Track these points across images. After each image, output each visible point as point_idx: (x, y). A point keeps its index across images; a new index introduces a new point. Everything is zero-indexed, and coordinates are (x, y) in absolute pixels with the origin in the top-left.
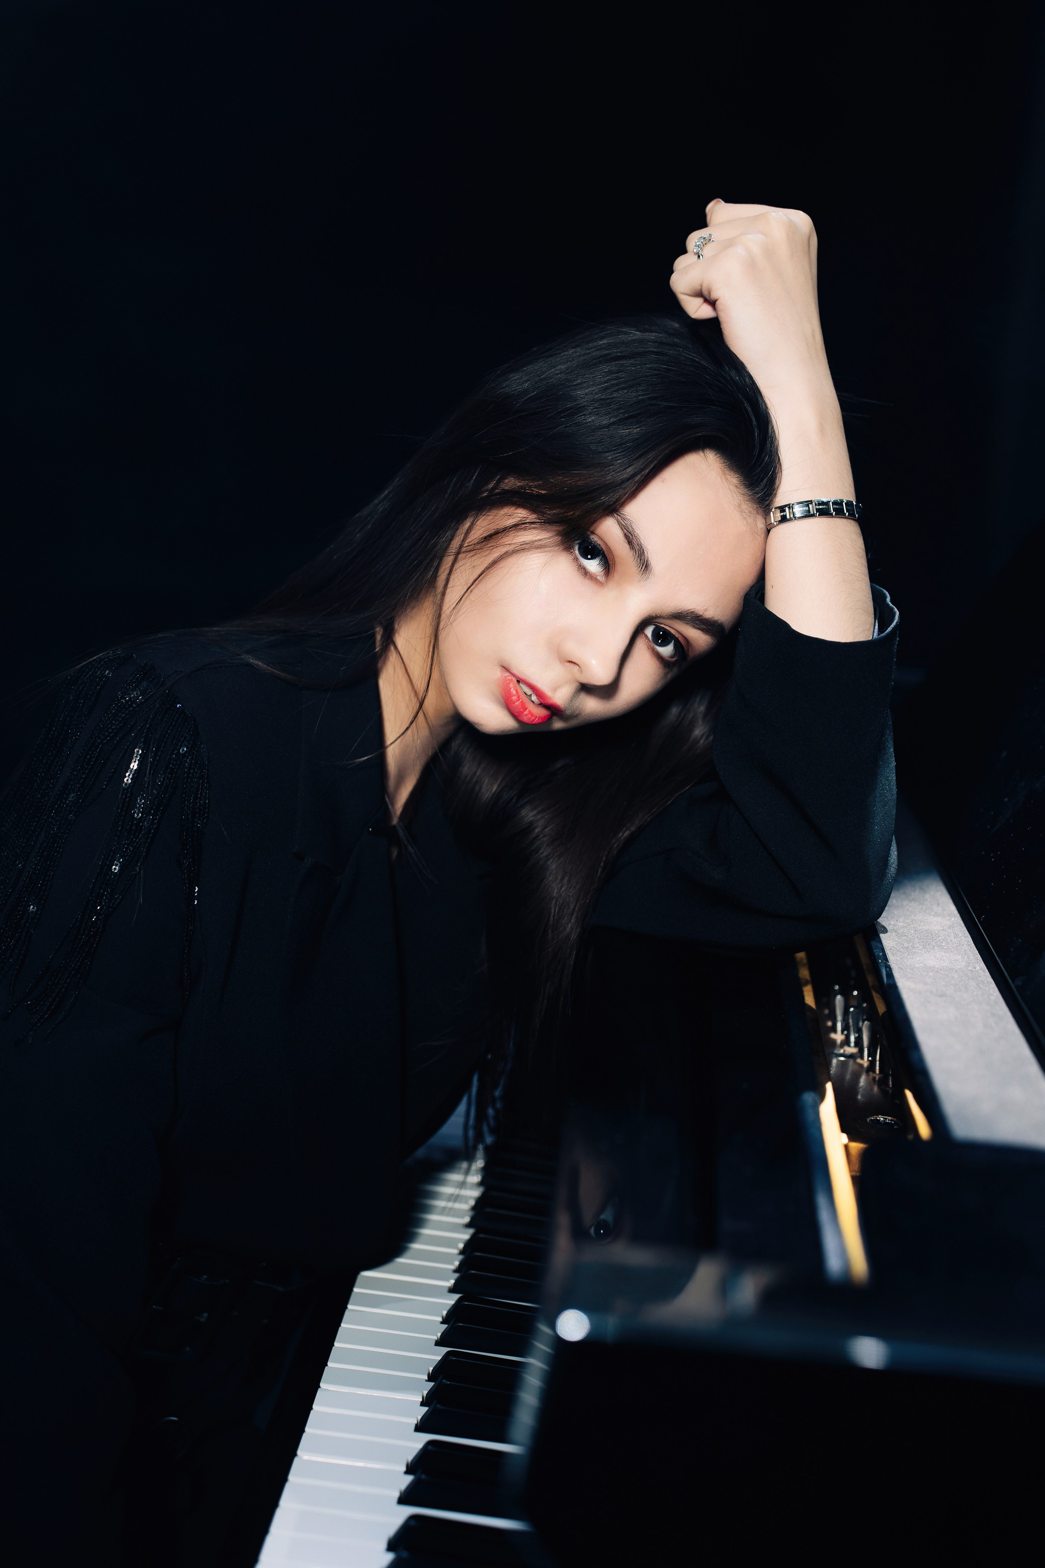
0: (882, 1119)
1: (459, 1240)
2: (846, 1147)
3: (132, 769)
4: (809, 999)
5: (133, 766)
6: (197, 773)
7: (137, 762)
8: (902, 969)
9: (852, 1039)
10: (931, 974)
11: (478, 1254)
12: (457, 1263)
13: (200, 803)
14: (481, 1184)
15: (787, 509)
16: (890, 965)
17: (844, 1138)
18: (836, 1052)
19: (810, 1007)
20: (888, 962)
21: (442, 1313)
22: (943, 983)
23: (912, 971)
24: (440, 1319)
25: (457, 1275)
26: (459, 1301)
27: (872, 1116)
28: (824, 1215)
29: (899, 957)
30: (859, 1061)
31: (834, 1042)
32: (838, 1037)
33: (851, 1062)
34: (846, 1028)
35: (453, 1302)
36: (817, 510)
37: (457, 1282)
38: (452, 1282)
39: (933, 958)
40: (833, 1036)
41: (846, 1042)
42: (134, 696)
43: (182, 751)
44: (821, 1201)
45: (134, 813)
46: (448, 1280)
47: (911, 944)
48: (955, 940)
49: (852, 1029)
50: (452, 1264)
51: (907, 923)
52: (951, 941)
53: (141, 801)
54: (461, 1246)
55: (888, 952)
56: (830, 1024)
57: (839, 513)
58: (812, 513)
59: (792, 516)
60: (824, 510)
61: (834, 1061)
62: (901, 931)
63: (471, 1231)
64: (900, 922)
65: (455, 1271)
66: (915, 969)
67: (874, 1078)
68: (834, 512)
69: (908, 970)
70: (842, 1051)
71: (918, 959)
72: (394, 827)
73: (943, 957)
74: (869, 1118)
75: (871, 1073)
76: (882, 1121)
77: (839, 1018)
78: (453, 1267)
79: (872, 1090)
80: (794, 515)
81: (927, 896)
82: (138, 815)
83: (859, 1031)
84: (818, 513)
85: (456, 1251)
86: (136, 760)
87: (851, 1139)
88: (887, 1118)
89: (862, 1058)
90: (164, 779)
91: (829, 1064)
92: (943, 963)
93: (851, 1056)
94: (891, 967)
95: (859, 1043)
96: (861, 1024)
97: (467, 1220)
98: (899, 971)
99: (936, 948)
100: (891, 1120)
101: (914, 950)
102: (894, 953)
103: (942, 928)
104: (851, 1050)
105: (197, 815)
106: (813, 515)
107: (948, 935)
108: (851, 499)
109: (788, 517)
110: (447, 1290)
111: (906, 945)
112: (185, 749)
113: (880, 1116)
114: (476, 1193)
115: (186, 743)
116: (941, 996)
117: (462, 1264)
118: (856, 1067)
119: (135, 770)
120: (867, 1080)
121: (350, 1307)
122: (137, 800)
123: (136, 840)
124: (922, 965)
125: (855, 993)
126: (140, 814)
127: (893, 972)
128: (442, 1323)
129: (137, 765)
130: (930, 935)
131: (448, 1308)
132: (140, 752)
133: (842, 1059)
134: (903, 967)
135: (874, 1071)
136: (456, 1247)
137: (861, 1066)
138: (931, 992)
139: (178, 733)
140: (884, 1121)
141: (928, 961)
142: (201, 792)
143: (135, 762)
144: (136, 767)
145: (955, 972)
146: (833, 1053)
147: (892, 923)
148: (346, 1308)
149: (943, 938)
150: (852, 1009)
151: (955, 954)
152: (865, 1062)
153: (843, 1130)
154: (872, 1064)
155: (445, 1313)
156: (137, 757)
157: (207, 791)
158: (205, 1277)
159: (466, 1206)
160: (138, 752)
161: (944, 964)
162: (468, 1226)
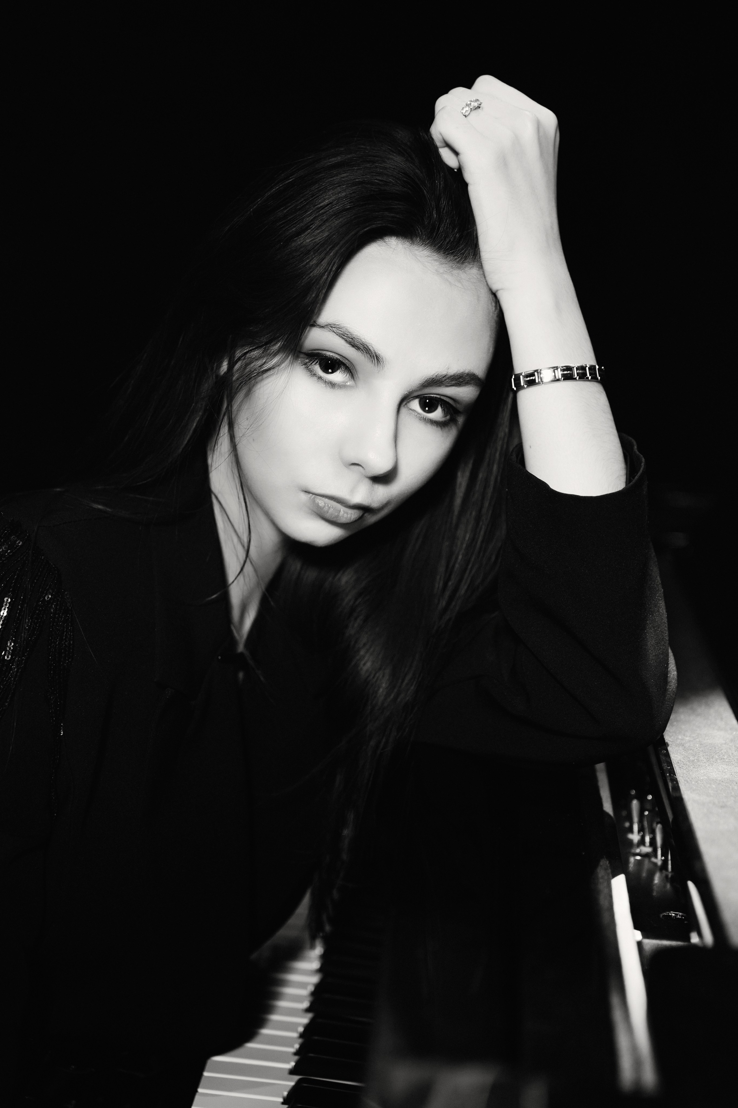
0: (674, 915)
1: (298, 1024)
2: (639, 944)
3: (2, 616)
4: (608, 807)
5: (3, 614)
6: (62, 618)
7: (7, 610)
8: (687, 782)
9: (647, 839)
10: (714, 786)
11: (316, 1038)
12: (297, 1046)
13: (65, 644)
14: (320, 970)
15: (536, 373)
16: (676, 778)
17: (638, 935)
18: (633, 851)
19: (608, 814)
20: (676, 776)
21: (283, 1094)
22: (724, 795)
23: (696, 783)
24: (281, 1100)
25: (296, 1058)
26: (298, 1083)
27: (665, 912)
28: (617, 1015)
29: (685, 770)
30: (653, 860)
31: (631, 842)
32: (635, 837)
33: (646, 861)
34: (641, 829)
35: (292, 1084)
36: (563, 375)
37: (298, 1063)
38: (293, 1064)
39: (716, 770)
40: (630, 836)
41: (642, 842)
42: (3, 550)
43: (47, 599)
44: (615, 1000)
45: (5, 655)
46: (287, 1062)
47: (696, 758)
48: (736, 753)
49: (647, 830)
50: (292, 1046)
51: (693, 737)
52: (732, 754)
53: (11, 644)
54: (301, 1029)
55: (675, 765)
56: (627, 824)
57: (582, 376)
58: (557, 378)
59: (540, 380)
60: (568, 374)
61: (632, 859)
62: (687, 745)
63: (310, 1015)
64: (687, 737)
65: (296, 1054)
66: (699, 782)
67: (667, 876)
68: (578, 377)
69: (693, 783)
70: (638, 851)
71: (703, 772)
72: (242, 654)
73: (725, 769)
74: (662, 913)
75: (664, 871)
76: (674, 916)
77: (636, 819)
78: (292, 1050)
79: (665, 887)
80: (541, 380)
81: (712, 711)
82: (8, 657)
83: (653, 832)
84: (563, 378)
85: (295, 1035)
86: (5, 608)
87: (645, 936)
88: (677, 914)
89: (656, 857)
90: (31, 624)
91: (627, 862)
92: (724, 775)
93: (646, 856)
94: (678, 779)
95: (653, 843)
96: (655, 825)
97: (306, 1004)
98: (685, 784)
99: (719, 761)
100: (682, 916)
101: (699, 763)
102: (681, 766)
103: (724, 742)
104: (646, 849)
105: (63, 655)
106: (558, 380)
107: (730, 749)
108: (594, 364)
109: (537, 381)
110: (287, 1072)
111: (692, 758)
112: (50, 597)
113: (671, 912)
114: (315, 979)
115: (51, 591)
116: (722, 807)
117: (302, 1046)
118: (651, 866)
119: (5, 616)
120: (660, 878)
121: (200, 1090)
122: (7, 644)
123: (6, 679)
124: (705, 777)
125: (650, 797)
126: (10, 656)
127: (680, 785)
128: (283, 1103)
129: (7, 612)
130: (713, 748)
131: (289, 1089)
132: (9, 600)
133: (638, 858)
134: (688, 780)
135: (666, 869)
136: (296, 1031)
137: (655, 864)
138: (714, 804)
139: (43, 583)
140: (675, 917)
141: (711, 774)
142: (66, 634)
143: (5, 609)
144: (5, 614)
145: (735, 783)
146: (630, 853)
147: (680, 737)
148: (196, 1091)
149: (725, 751)
150: (646, 813)
151: (735, 767)
152: (659, 860)
153: (636, 927)
154: (665, 862)
155: (285, 1094)
156: (6, 605)
157: (71, 633)
158: (74, 1067)
159: (305, 992)
160: (7, 600)
161: (726, 777)
162: (308, 1010)
